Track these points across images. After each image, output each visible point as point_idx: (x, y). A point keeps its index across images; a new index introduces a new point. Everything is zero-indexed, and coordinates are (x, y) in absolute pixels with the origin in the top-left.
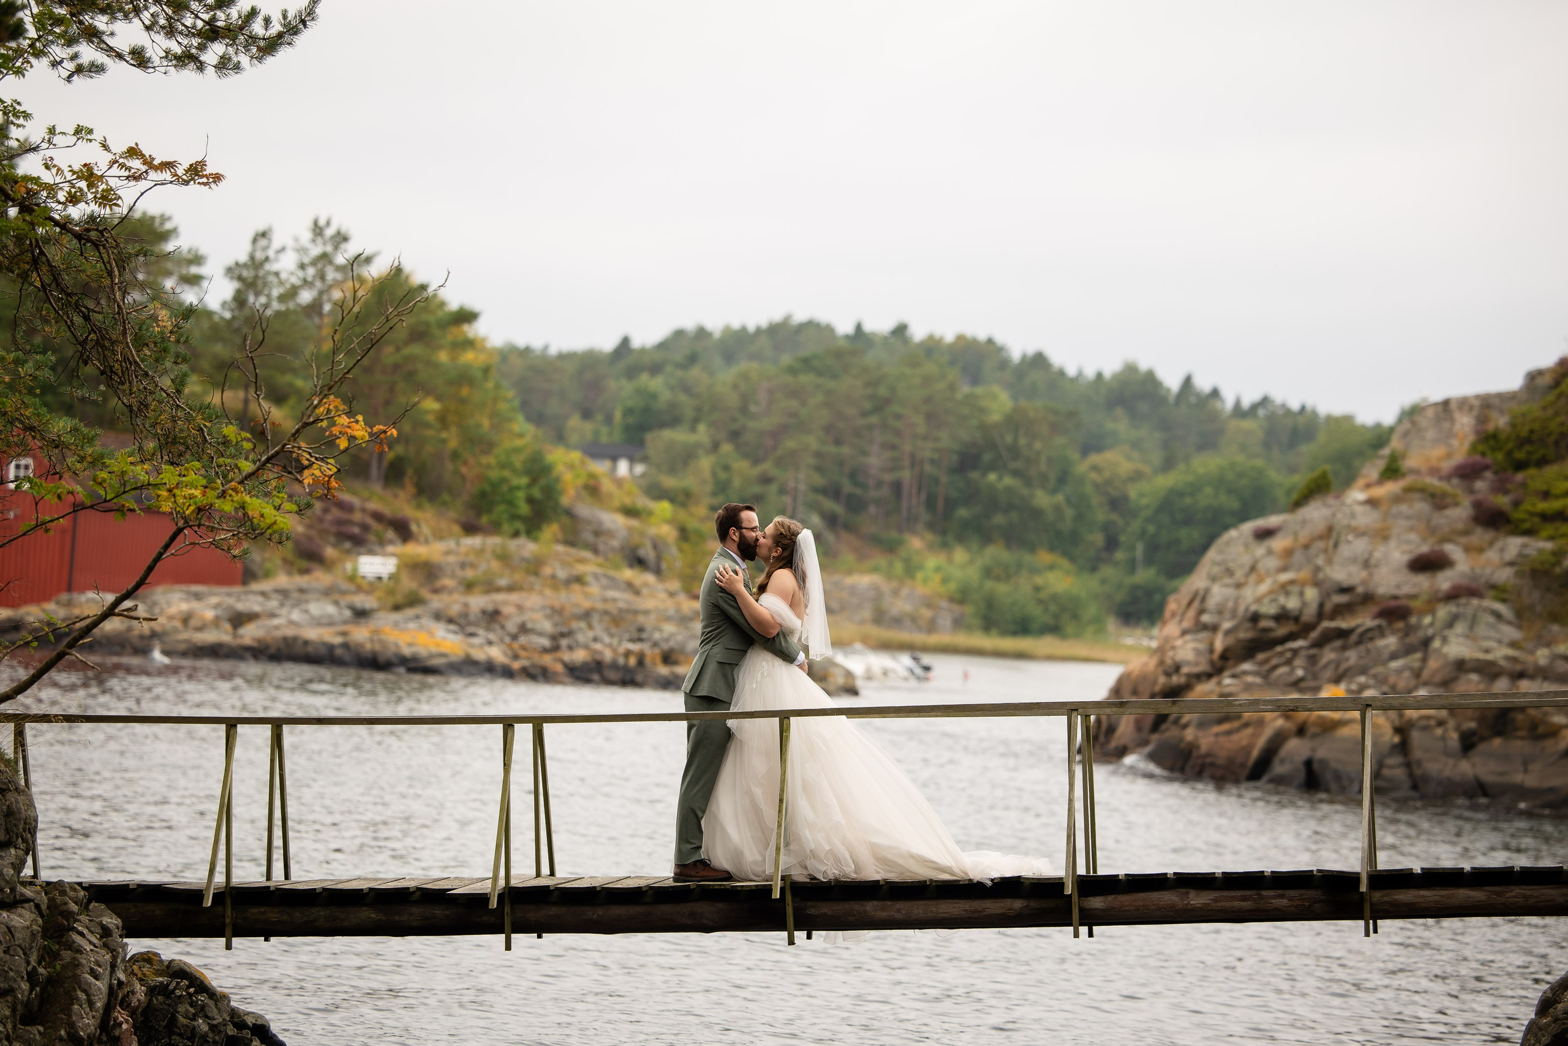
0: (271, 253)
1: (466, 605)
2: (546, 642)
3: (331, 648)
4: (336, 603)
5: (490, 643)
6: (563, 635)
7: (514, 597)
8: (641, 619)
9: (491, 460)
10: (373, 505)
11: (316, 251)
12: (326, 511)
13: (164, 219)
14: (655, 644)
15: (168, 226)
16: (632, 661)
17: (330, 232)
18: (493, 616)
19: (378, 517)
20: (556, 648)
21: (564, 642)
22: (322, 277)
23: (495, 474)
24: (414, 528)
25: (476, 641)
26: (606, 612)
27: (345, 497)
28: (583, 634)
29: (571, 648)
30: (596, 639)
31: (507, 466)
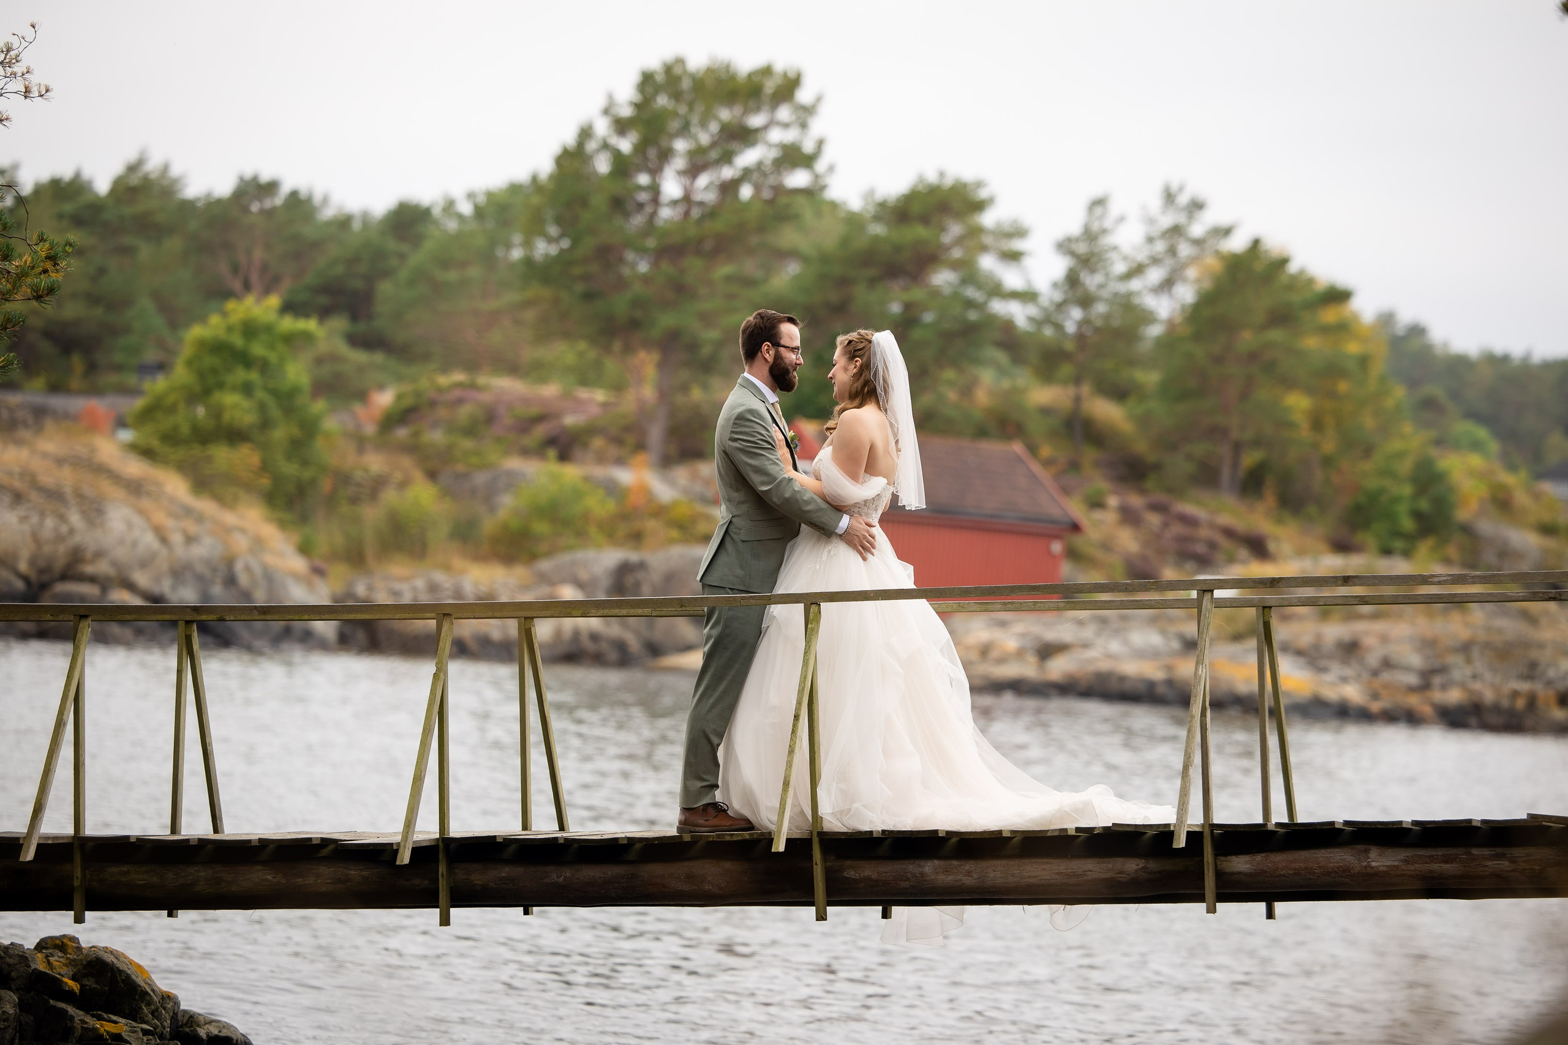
0: (1108, 223)
1: (1319, 637)
2: (1412, 679)
3: (1151, 685)
4: (1163, 633)
5: (1344, 680)
6: (1434, 671)
7: (1379, 626)
8: (1534, 654)
9: (1367, 466)
10: (1225, 519)
11: (1167, 221)
12: (1166, 525)
13: (979, 184)
14: (1549, 683)
15: (983, 194)
16: (1520, 703)
17: (1183, 199)
18: (1350, 649)
19: (1229, 533)
20: (1425, 686)
21: (1437, 680)
22: (1172, 251)
23: (1372, 483)
24: (1272, 546)
25: (1329, 677)
26: (1487, 646)
27: (1188, 508)
28: (1460, 671)
29: (1444, 687)
30: (1475, 677)
31: (1387, 473)
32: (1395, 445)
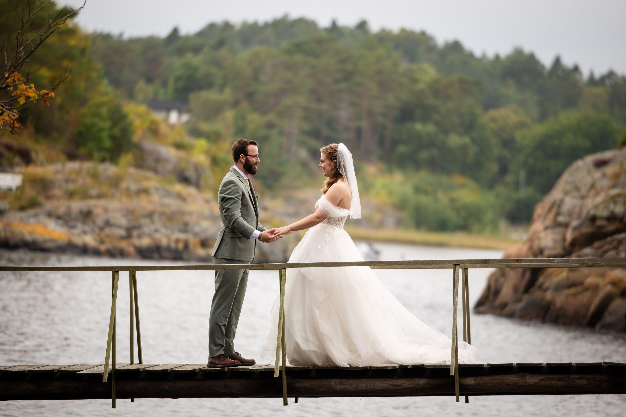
1: (69, 208)
2: (122, 232)
5: (85, 233)
6: (134, 228)
7: (102, 203)
8: (187, 218)
9: (84, 110)
14: (196, 235)
16: (181, 246)
18: (87, 215)
19: (9, 148)
20: (129, 236)
21: (135, 233)
23: (89, 121)
24: (33, 155)
25: (76, 231)
26: (162, 214)
28: (148, 227)
29: (139, 237)
30: (156, 231)
31: (96, 114)
32: (97, 99)
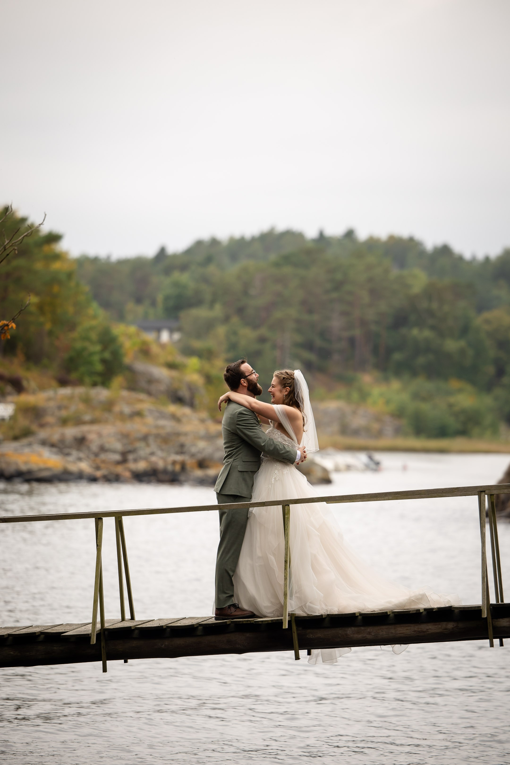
1: (63, 435)
2: (117, 457)
5: (80, 459)
6: (130, 452)
7: (95, 428)
8: (182, 439)
9: (75, 335)
14: (193, 455)
16: (178, 468)
18: (81, 442)
20: (124, 461)
21: (130, 457)
23: (79, 345)
24: (25, 383)
25: (71, 459)
26: (157, 436)
28: (144, 451)
29: (135, 461)
30: (152, 454)
31: (86, 338)
32: (87, 323)
